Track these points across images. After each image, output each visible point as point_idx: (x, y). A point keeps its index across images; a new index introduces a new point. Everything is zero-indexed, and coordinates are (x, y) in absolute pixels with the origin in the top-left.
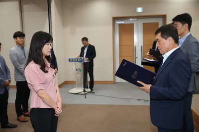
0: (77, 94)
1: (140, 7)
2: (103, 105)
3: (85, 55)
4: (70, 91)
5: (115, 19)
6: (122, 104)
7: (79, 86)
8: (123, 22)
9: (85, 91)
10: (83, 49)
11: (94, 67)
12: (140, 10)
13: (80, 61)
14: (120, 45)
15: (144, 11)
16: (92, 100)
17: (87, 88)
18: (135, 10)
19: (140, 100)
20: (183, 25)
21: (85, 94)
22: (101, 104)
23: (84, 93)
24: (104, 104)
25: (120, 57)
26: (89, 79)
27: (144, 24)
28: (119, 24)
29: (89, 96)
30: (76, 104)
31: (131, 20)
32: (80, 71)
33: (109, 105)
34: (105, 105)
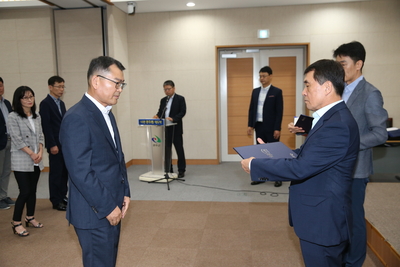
0: (153, 182)
1: (263, 28)
2: (199, 202)
3: (168, 112)
4: (141, 178)
5: (220, 50)
6: (233, 201)
7: (157, 168)
8: (234, 56)
9: (167, 177)
10: (164, 102)
11: (184, 136)
12: (263, 34)
13: (159, 125)
14: (230, 96)
15: (272, 35)
16: (181, 192)
17: (172, 172)
18: (256, 34)
19: (265, 193)
20: (355, 63)
21: (168, 183)
22: (197, 200)
23: (165, 181)
24: (203, 200)
25: (229, 116)
26: (175, 156)
27: (270, 58)
28: (228, 59)
29: (175, 186)
30: (153, 201)
31: (248, 51)
32: (159, 141)
33: (211, 202)
34: (205, 202)
